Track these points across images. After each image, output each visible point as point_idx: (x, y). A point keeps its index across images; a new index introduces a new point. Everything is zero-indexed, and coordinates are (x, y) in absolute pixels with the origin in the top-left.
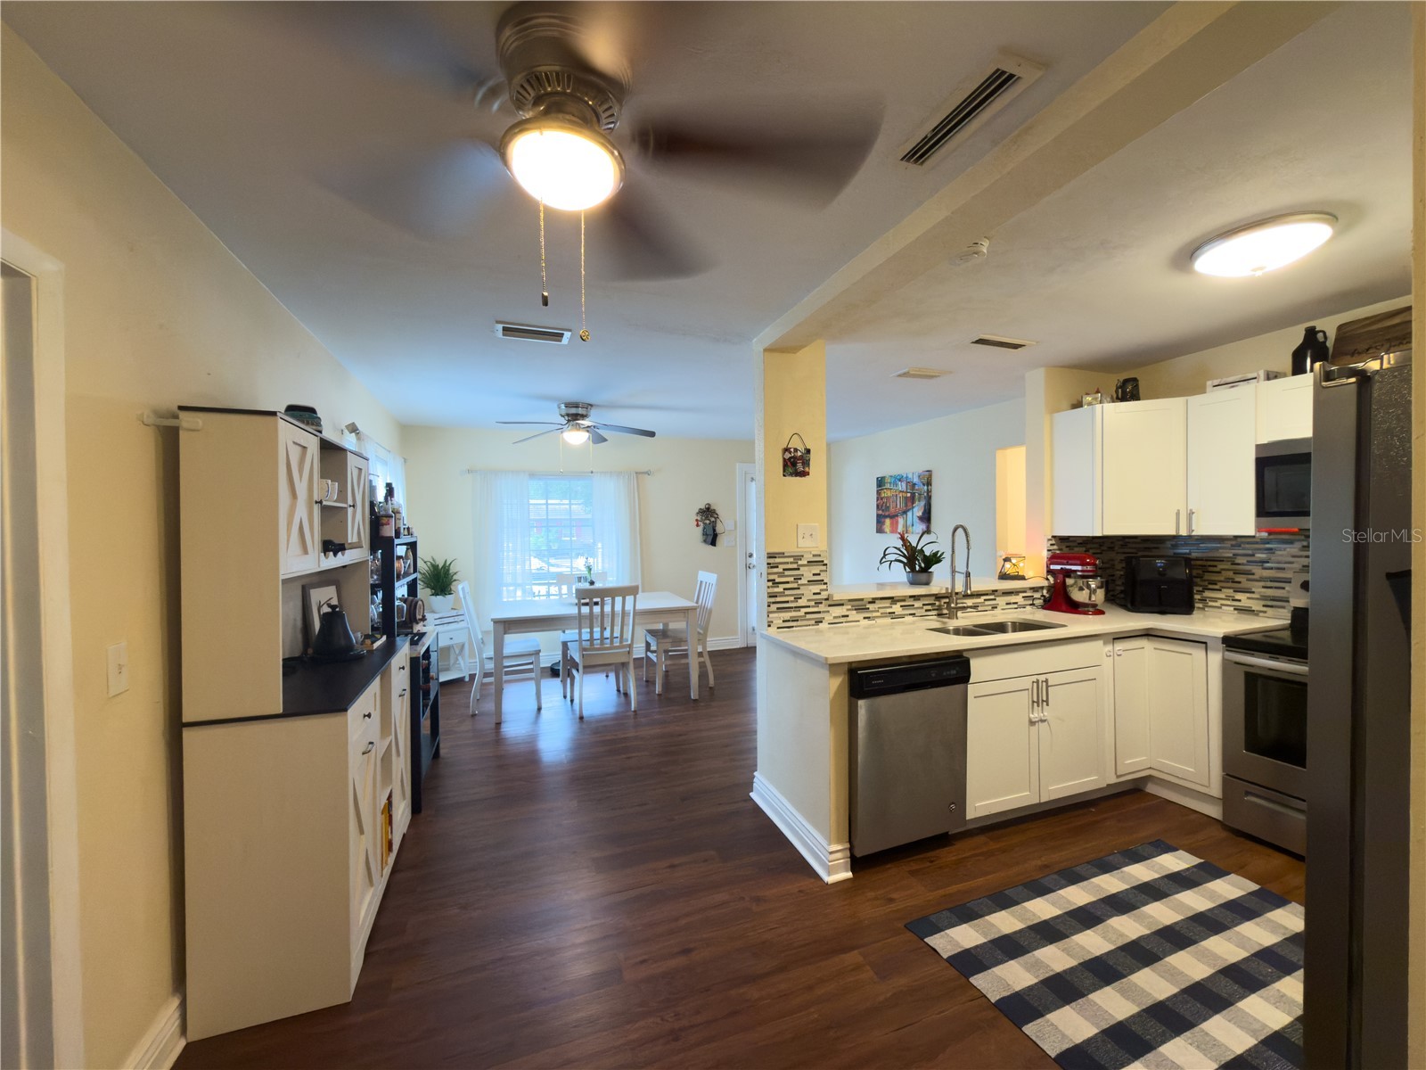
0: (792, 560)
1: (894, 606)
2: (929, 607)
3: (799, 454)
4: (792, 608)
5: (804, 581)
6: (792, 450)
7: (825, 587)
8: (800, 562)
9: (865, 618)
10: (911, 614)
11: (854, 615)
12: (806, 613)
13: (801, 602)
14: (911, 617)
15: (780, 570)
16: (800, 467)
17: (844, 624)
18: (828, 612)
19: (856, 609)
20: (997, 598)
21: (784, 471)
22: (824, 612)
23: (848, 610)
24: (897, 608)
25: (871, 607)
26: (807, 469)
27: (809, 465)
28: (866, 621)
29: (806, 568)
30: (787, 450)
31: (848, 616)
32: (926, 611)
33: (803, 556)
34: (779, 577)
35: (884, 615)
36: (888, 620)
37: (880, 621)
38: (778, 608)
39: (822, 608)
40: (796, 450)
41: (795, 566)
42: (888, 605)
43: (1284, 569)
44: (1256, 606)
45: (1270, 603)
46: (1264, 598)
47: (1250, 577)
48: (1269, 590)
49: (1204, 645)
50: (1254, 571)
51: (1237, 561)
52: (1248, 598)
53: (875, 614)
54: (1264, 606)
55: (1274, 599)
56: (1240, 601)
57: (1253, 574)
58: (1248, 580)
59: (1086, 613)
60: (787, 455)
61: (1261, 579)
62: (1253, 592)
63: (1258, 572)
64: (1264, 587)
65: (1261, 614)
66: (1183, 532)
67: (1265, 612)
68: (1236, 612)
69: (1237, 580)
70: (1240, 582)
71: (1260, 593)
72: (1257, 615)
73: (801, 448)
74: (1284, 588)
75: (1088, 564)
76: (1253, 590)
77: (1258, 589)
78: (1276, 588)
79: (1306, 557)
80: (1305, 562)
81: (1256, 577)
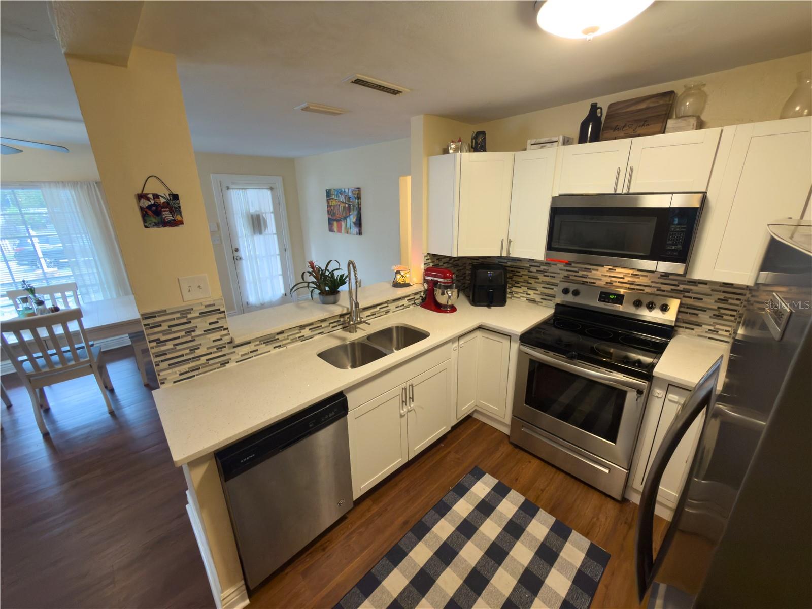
0: (178, 315)
1: (303, 331)
2: (335, 324)
3: (162, 200)
4: (190, 359)
5: (197, 333)
6: (151, 196)
7: (226, 332)
8: (189, 316)
9: (274, 348)
10: (319, 334)
11: (263, 348)
12: (207, 360)
13: (198, 352)
14: (320, 336)
15: (165, 327)
16: (167, 215)
17: (254, 358)
18: (235, 352)
19: (264, 343)
20: (389, 305)
21: (145, 221)
22: (229, 354)
23: (255, 345)
24: (306, 332)
25: (280, 337)
26: (178, 218)
27: (180, 212)
28: (277, 350)
29: (199, 320)
30: (141, 197)
31: (257, 350)
32: (333, 327)
33: (192, 309)
34: (164, 335)
35: (293, 341)
36: (300, 343)
37: (289, 346)
38: (169, 365)
39: (225, 351)
40: (156, 196)
41: (185, 320)
42: (298, 331)
43: (554, 277)
44: (538, 298)
45: (544, 297)
46: (542, 294)
47: (537, 280)
48: (546, 289)
49: (509, 337)
50: (539, 277)
52: (534, 294)
53: (284, 342)
54: (542, 299)
55: (547, 295)
56: (530, 294)
58: (535, 282)
59: (445, 312)
60: (144, 203)
61: (543, 282)
62: (537, 290)
63: (542, 278)
64: (543, 287)
65: (539, 304)
66: (504, 254)
67: (542, 303)
68: (527, 301)
69: (530, 282)
70: (531, 283)
71: (540, 291)
72: (538, 304)
73: (164, 193)
74: (553, 289)
75: (448, 278)
76: (538, 289)
77: (539, 287)
78: (549, 288)
79: (567, 270)
80: (566, 273)
81: (540, 281)
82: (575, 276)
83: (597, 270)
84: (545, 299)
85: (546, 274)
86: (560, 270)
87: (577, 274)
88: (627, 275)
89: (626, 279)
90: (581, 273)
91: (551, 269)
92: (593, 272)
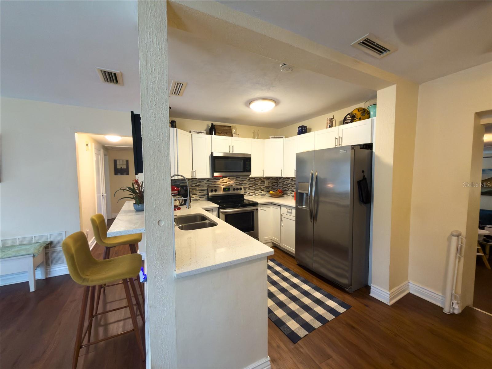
44: (197, 198)
45: (201, 197)
46: (199, 195)
47: (196, 190)
48: (200, 193)
50: (197, 188)
51: (193, 186)
52: (196, 196)
54: (199, 198)
55: (202, 195)
56: (193, 197)
57: (197, 189)
58: (195, 191)
61: (199, 190)
62: (197, 194)
63: (198, 188)
67: (199, 199)
69: (193, 191)
72: (198, 201)
74: (203, 192)
75: (176, 190)
77: (198, 193)
78: (202, 192)
79: (208, 183)
80: (208, 184)
81: (197, 190)
82: (211, 185)
83: (218, 181)
84: (201, 198)
85: (199, 186)
86: (206, 183)
87: (212, 184)
88: (227, 181)
89: (227, 183)
90: (213, 183)
91: (201, 184)
92: (217, 182)
